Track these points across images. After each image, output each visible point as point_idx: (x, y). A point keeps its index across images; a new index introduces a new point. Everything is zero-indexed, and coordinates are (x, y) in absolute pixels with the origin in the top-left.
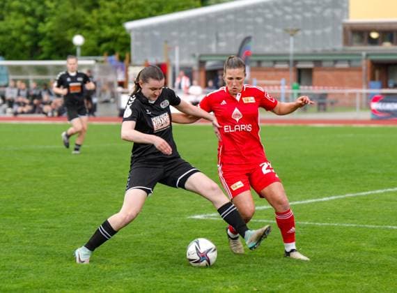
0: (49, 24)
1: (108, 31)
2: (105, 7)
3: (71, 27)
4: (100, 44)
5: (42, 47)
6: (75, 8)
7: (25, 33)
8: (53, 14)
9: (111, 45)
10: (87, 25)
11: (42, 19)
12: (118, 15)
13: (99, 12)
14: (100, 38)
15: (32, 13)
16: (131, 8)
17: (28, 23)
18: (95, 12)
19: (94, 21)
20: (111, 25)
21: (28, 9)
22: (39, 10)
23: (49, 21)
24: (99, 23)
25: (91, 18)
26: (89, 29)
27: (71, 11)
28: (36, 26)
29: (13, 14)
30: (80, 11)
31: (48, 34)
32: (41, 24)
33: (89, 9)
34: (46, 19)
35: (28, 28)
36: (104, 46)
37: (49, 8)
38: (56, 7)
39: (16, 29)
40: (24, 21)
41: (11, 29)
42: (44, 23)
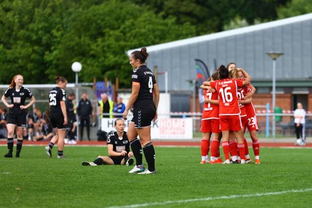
0: (55, 53)
1: (112, 59)
2: (110, 36)
3: (76, 56)
4: (103, 72)
5: (48, 75)
6: (80, 37)
7: (32, 61)
8: (59, 43)
9: (115, 72)
10: (92, 52)
11: (48, 47)
12: (122, 43)
13: (103, 41)
14: (104, 66)
15: (38, 42)
16: (135, 36)
17: (34, 51)
18: (99, 40)
19: (99, 49)
20: (115, 53)
21: (34, 37)
22: (45, 39)
23: (55, 49)
24: (104, 52)
25: (96, 47)
26: (94, 56)
27: (76, 39)
28: (43, 55)
29: (20, 42)
30: (85, 40)
31: (54, 62)
32: (47, 53)
33: (94, 38)
34: (52, 48)
35: (33, 56)
36: (108, 73)
37: (56, 37)
38: (62, 35)
39: (22, 58)
40: (31, 50)
41: (17, 58)
42: (51, 52)
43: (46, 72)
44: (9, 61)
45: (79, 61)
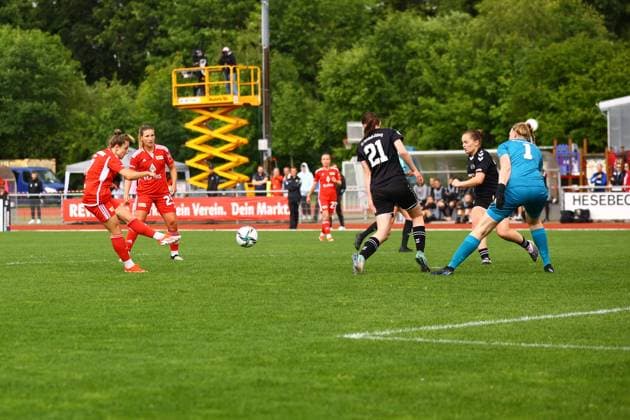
0: (504, 106)
1: (579, 113)
2: (575, 82)
3: (531, 110)
4: (567, 131)
5: (494, 136)
6: (536, 85)
7: (473, 118)
8: (508, 93)
9: (582, 131)
10: (552, 104)
11: (494, 100)
12: (592, 92)
13: (567, 89)
14: (568, 123)
15: (481, 93)
16: (609, 82)
17: (476, 106)
18: (562, 88)
19: (561, 101)
20: (583, 106)
21: (476, 87)
22: (490, 88)
23: (503, 102)
24: (568, 104)
25: (555, 98)
26: (554, 110)
27: (531, 87)
28: (487, 110)
29: (457, 94)
30: (543, 88)
31: (503, 119)
32: (493, 106)
33: (554, 86)
34: (500, 101)
35: (475, 111)
36: (574, 132)
37: (505, 86)
38: (512, 83)
39: (461, 115)
40: (471, 103)
41: (454, 115)
42: (498, 105)
43: (493, 132)
44: (443, 120)
45: (534, 118)
